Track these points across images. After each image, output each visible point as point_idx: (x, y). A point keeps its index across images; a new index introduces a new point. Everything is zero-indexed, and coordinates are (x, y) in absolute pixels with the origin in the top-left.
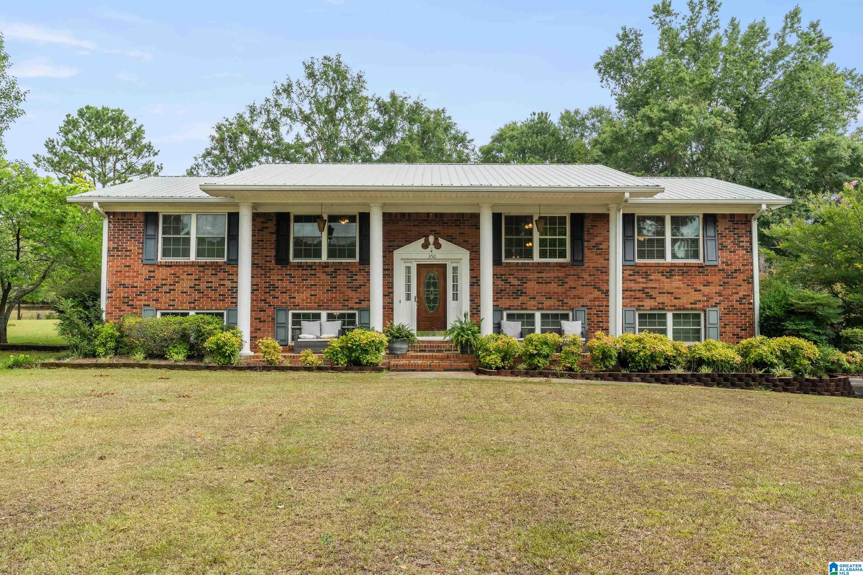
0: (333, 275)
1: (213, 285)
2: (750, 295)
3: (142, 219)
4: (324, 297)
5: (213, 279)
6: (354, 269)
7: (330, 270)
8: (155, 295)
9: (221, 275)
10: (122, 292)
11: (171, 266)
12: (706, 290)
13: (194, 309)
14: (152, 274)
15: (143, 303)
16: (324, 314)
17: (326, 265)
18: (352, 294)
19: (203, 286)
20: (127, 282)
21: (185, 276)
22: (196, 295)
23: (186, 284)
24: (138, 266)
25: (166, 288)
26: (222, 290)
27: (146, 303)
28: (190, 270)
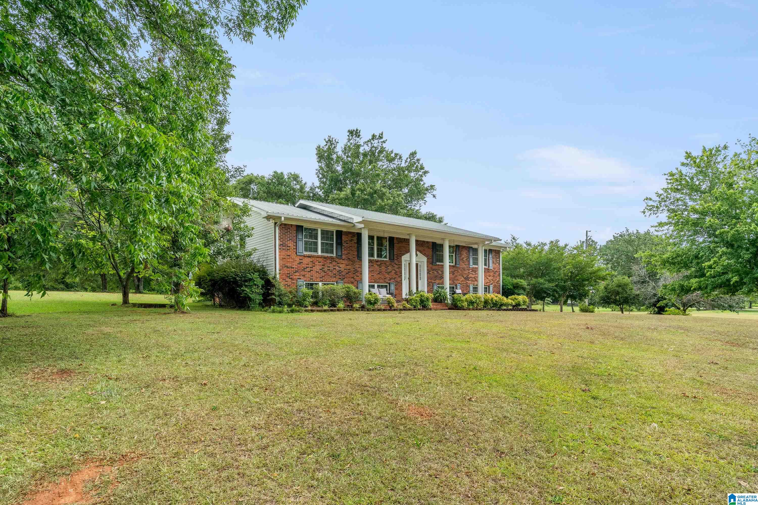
0: (380, 266)
1: (331, 268)
2: (499, 281)
3: (295, 228)
4: (376, 276)
5: (331, 265)
6: (388, 264)
7: (379, 263)
8: (303, 273)
9: (334, 263)
10: (286, 271)
11: (310, 257)
12: (489, 278)
13: (322, 281)
14: (301, 261)
15: (297, 277)
16: (376, 285)
17: (377, 261)
18: (387, 276)
19: (326, 269)
20: (289, 265)
21: (317, 263)
22: (323, 274)
23: (318, 268)
24: (294, 256)
25: (308, 269)
26: (335, 272)
27: (299, 277)
28: (320, 260)
